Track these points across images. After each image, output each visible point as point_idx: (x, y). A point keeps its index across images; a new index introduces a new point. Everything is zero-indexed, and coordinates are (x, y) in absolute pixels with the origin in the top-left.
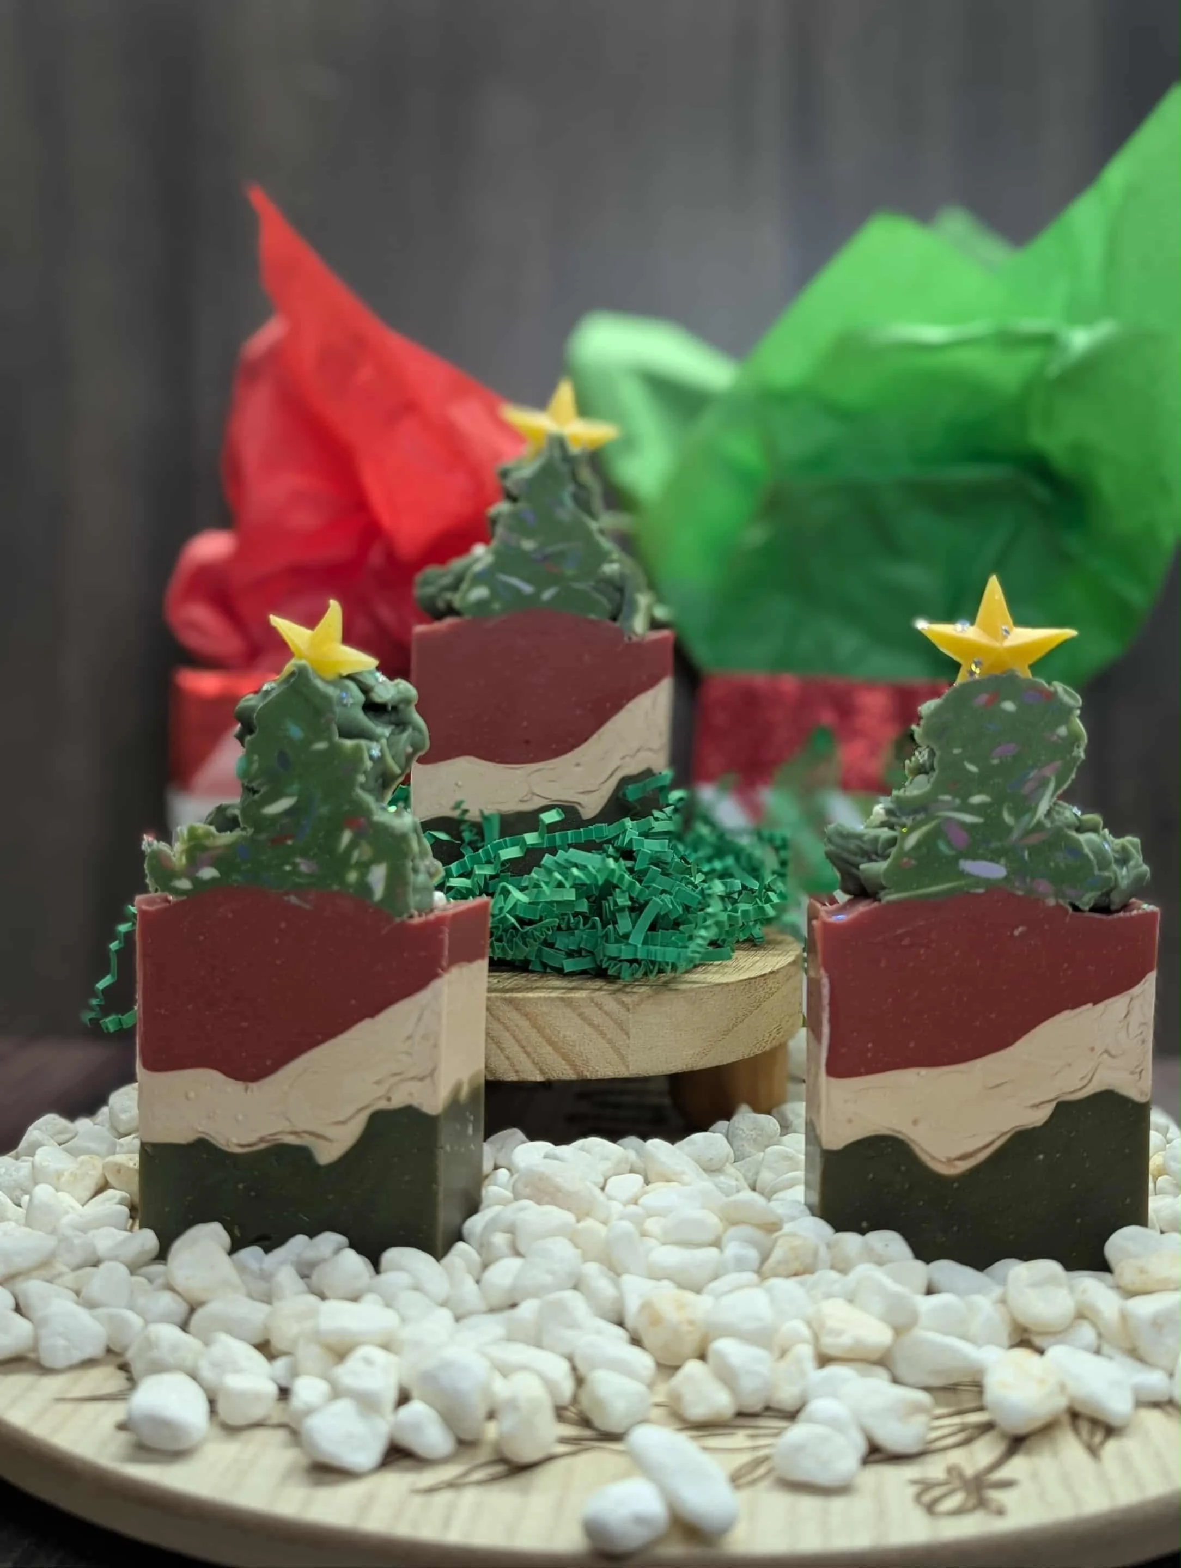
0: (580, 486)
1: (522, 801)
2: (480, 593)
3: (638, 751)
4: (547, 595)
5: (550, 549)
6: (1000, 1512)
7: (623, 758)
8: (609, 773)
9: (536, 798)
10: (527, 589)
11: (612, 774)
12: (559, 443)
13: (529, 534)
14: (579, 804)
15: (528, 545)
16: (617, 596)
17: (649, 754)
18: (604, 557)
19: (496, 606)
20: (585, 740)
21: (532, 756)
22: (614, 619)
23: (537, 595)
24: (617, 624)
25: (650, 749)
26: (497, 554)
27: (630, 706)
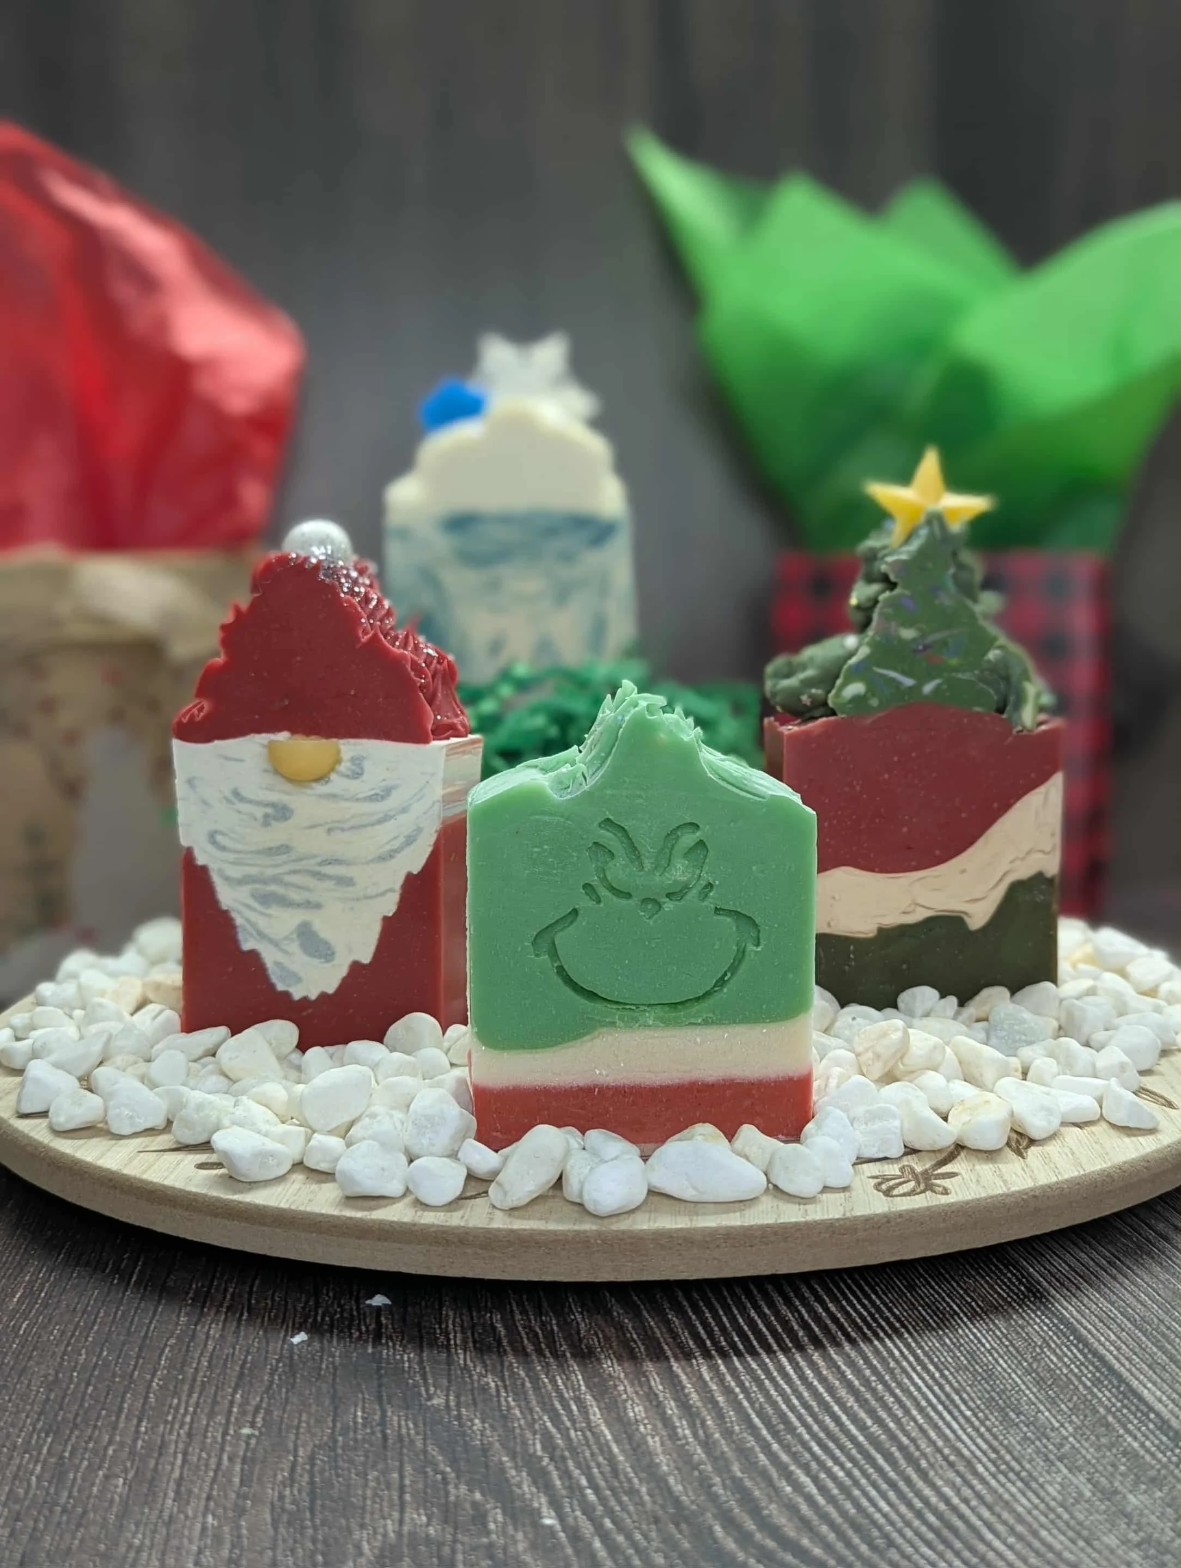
0: (961, 567)
1: (904, 913)
2: (856, 688)
3: (1028, 853)
4: (928, 688)
5: (931, 638)
6: (946, 1192)
7: (1012, 862)
8: (998, 878)
9: (919, 909)
10: (908, 682)
11: (1001, 880)
12: (936, 520)
13: (908, 624)
14: (966, 913)
15: (908, 634)
16: (1002, 685)
17: (1040, 855)
18: (989, 643)
19: (874, 702)
20: (971, 843)
21: (913, 863)
22: (1001, 711)
23: (916, 689)
24: (1004, 716)
25: (1043, 852)
26: (874, 645)
27: (1019, 805)
